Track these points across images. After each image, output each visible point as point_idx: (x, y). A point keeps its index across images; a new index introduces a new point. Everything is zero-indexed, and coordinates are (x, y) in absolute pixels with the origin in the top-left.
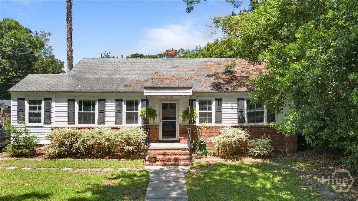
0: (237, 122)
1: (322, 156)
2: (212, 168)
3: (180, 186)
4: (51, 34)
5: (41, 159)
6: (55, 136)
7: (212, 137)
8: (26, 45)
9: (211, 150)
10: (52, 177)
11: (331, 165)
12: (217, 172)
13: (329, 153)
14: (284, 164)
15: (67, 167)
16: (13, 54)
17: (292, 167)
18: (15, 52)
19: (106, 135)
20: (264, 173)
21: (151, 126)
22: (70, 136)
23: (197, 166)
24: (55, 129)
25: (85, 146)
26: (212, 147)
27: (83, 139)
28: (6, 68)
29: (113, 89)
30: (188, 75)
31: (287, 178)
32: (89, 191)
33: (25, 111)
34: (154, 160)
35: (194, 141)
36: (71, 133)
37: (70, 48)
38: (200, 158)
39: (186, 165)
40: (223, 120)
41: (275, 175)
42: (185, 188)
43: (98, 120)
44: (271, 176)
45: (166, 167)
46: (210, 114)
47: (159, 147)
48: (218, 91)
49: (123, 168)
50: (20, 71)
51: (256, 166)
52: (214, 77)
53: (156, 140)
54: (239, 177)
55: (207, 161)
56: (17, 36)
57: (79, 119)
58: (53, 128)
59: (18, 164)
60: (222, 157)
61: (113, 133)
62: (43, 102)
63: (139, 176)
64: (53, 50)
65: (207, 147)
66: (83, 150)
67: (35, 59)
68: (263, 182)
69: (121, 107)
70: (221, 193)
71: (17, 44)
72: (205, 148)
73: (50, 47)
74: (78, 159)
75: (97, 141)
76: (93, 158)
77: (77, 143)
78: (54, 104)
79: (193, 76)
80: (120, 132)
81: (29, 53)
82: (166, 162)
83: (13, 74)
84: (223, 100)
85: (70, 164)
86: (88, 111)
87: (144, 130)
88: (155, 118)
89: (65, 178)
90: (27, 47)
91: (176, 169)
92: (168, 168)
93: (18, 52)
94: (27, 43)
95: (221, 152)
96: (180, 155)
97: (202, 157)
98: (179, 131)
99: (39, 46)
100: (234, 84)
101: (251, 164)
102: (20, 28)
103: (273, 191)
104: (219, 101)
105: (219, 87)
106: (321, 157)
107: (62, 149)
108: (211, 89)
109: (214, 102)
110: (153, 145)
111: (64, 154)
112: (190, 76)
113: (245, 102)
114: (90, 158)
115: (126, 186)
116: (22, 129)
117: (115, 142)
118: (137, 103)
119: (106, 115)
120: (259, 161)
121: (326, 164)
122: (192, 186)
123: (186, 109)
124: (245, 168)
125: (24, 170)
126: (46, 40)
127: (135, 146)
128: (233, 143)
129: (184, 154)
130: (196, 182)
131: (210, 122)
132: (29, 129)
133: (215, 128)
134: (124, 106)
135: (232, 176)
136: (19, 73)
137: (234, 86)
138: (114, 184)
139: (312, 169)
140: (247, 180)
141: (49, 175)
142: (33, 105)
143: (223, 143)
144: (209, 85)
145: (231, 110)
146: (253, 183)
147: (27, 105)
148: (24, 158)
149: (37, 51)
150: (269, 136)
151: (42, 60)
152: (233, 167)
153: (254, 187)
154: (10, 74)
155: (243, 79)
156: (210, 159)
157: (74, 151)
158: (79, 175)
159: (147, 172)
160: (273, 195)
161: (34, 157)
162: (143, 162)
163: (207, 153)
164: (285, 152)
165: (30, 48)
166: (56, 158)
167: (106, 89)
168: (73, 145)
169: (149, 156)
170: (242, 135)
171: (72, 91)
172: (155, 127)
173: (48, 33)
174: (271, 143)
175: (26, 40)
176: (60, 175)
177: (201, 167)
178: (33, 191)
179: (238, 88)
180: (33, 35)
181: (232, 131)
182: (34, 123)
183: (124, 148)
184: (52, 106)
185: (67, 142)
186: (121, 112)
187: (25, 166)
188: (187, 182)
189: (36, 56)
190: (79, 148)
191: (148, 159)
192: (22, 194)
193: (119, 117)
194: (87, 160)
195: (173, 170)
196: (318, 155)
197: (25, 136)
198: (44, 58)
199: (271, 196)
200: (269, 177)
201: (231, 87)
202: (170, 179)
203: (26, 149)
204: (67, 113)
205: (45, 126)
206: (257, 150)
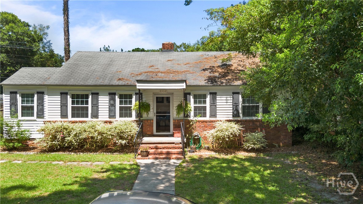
0: (232, 116)
1: (317, 150)
2: (204, 162)
3: (169, 179)
4: (49, 28)
5: (34, 153)
6: (46, 130)
7: (206, 131)
8: (24, 39)
9: (205, 144)
10: (41, 170)
11: (323, 159)
12: (208, 166)
13: (324, 147)
14: (277, 158)
15: (58, 161)
16: (11, 49)
17: (285, 161)
18: (13, 46)
19: (99, 129)
20: (255, 167)
21: (145, 120)
22: (63, 129)
23: (189, 160)
24: (47, 123)
25: (78, 139)
26: (207, 141)
27: (75, 133)
28: (4, 62)
29: (106, 82)
30: (184, 68)
31: (278, 171)
32: (76, 184)
33: (17, 104)
34: (146, 154)
35: (187, 135)
36: (63, 127)
37: (67, 42)
38: (194, 152)
39: (178, 159)
40: (217, 113)
41: (266, 169)
42: (174, 180)
43: (92, 114)
44: (262, 170)
45: (158, 160)
46: (205, 108)
47: (152, 141)
48: (212, 85)
49: (115, 162)
50: (18, 65)
51: (249, 159)
52: (210, 71)
53: (150, 134)
54: (229, 170)
55: (200, 155)
56: (15, 29)
57: (72, 113)
58: (46, 122)
59: (10, 158)
60: (215, 151)
61: (105, 126)
62: (36, 96)
63: (129, 170)
64: (52, 44)
65: (201, 141)
66: (76, 144)
67: (33, 53)
68: (253, 176)
69: (115, 101)
70: (209, 186)
71: (15, 38)
72: (199, 142)
73: (49, 42)
74: (70, 153)
75: (89, 134)
76: (86, 152)
77: (69, 137)
78: (46, 98)
79: (188, 70)
80: (113, 126)
81: (27, 47)
82: (157, 156)
83: (11, 68)
84: (217, 94)
85: (62, 158)
86: (81, 105)
87: (138, 124)
88: (149, 112)
89: (54, 171)
90: (25, 41)
91: (167, 162)
92: (159, 162)
93: (16, 46)
94: (25, 37)
95: (216, 146)
96: (173, 149)
97: (196, 151)
98: (173, 125)
99: (37, 40)
100: (230, 78)
101: (244, 158)
102: (18, 22)
103: (261, 183)
104: (214, 95)
105: (214, 81)
106: (315, 151)
107: (54, 142)
108: (205, 83)
109: (209, 96)
110: (146, 139)
111: (57, 147)
112: (186, 70)
113: (240, 96)
114: (83, 152)
115: (114, 179)
116: (15, 123)
117: (107, 135)
118: (130, 97)
119: (99, 109)
120: (253, 155)
121: (319, 158)
122: (181, 179)
123: (180, 103)
124: (238, 161)
125: (15, 163)
126: (44, 34)
127: (128, 139)
128: (226, 137)
129: (177, 148)
130: (185, 175)
131: (205, 115)
132: (22, 123)
133: (210, 122)
134: (118, 100)
135: (222, 169)
136: (18, 67)
137: (229, 79)
138: (103, 177)
139: (305, 163)
140: (236, 173)
141: (38, 169)
142: (25, 99)
143: (216, 137)
144: (204, 79)
145: (226, 104)
146: (242, 176)
147: (19, 99)
148: (16, 152)
149: (35, 46)
150: (263, 130)
151: (41, 54)
152: (224, 160)
153: (243, 180)
154: (8, 68)
155: (239, 73)
156: (204, 153)
157: (66, 145)
158: (69, 168)
159: (138, 166)
160: (261, 188)
161: (26, 151)
162: (135, 156)
163: (202, 147)
164: (279, 146)
165: (28, 41)
166: (48, 152)
167: (100, 82)
168: (66, 139)
169: (141, 150)
170: (235, 129)
171: (65, 84)
172: (149, 121)
173: (46, 27)
174: (266, 137)
175: (23, 34)
176: (50, 169)
177: (193, 160)
178: (20, 184)
179: (233, 81)
180: (31, 29)
181: (225, 125)
182: (27, 116)
183: (117, 142)
184: (45, 100)
185: (59, 136)
186: (114, 106)
187: (16, 160)
188: (176, 175)
189: (34, 50)
190: (71, 142)
191: (140, 153)
192: (9, 186)
193: (112, 110)
194: (80, 154)
195: (164, 163)
196: (312, 149)
197: (18, 129)
198: (43, 52)
199: (259, 188)
200: (259, 170)
201: (226, 80)
202: (160, 172)
203: (19, 143)
204: (60, 106)
205: (38, 120)
206: (250, 144)
